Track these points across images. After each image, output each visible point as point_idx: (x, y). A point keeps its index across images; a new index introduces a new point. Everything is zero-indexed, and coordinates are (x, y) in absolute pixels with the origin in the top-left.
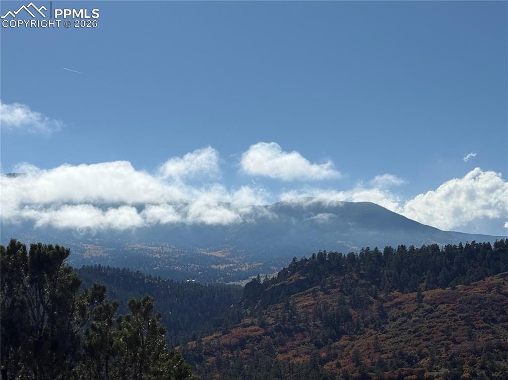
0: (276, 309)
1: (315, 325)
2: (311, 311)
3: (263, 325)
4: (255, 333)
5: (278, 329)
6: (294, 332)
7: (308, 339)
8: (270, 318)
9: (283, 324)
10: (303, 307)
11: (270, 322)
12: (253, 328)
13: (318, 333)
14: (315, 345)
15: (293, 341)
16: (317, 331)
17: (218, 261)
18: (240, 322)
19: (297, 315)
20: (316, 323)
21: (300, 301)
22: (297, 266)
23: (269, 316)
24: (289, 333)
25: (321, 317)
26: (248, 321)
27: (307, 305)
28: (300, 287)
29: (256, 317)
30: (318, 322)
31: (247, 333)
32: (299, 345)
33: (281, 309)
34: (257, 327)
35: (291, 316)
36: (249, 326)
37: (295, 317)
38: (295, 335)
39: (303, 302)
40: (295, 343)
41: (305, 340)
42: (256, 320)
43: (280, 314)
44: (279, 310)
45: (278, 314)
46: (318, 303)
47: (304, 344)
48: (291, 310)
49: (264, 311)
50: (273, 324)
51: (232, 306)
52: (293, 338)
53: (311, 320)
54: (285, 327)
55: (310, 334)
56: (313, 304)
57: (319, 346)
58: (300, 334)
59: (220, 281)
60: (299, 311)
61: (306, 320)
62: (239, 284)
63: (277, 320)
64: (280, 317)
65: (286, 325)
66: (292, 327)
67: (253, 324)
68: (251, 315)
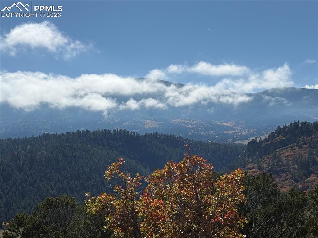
0: (268, 158)
1: (294, 168)
2: (291, 159)
3: (260, 168)
4: (255, 173)
5: (270, 171)
6: (280, 173)
7: (290, 177)
8: (264, 164)
9: (273, 168)
10: (285, 157)
11: (265, 166)
12: (254, 170)
13: (296, 173)
14: (294, 181)
15: (280, 178)
16: (295, 171)
17: (228, 129)
18: (245, 167)
19: (282, 162)
20: (294, 166)
21: (283, 153)
22: (281, 131)
23: (264, 163)
24: (277, 173)
25: (297, 163)
26: (250, 166)
27: (288, 156)
28: (283, 144)
29: (255, 163)
30: (296, 166)
31: (250, 173)
32: (284, 181)
33: (271, 158)
34: (256, 170)
35: (278, 162)
36: (251, 169)
37: (280, 163)
38: (281, 175)
39: (285, 154)
40: (281, 179)
41: (288, 177)
42: (256, 165)
43: (271, 161)
44: (270, 159)
45: (269, 162)
46: (295, 154)
47: (287, 179)
48: (278, 158)
49: (261, 160)
50: (267, 168)
51: (239, 157)
52: (280, 176)
53: (291, 165)
54: (274, 169)
55: (291, 173)
56: (292, 155)
57: (296, 181)
58: (284, 174)
59: (230, 141)
60: (283, 159)
61: (288, 165)
62: (242, 143)
63: (269, 164)
64: (271, 163)
65: (275, 168)
66: (279, 169)
67: (254, 168)
68: (252, 162)
